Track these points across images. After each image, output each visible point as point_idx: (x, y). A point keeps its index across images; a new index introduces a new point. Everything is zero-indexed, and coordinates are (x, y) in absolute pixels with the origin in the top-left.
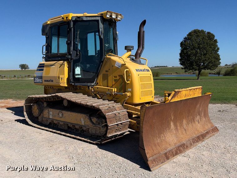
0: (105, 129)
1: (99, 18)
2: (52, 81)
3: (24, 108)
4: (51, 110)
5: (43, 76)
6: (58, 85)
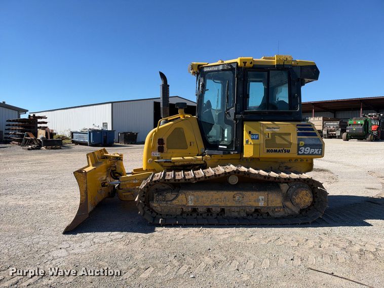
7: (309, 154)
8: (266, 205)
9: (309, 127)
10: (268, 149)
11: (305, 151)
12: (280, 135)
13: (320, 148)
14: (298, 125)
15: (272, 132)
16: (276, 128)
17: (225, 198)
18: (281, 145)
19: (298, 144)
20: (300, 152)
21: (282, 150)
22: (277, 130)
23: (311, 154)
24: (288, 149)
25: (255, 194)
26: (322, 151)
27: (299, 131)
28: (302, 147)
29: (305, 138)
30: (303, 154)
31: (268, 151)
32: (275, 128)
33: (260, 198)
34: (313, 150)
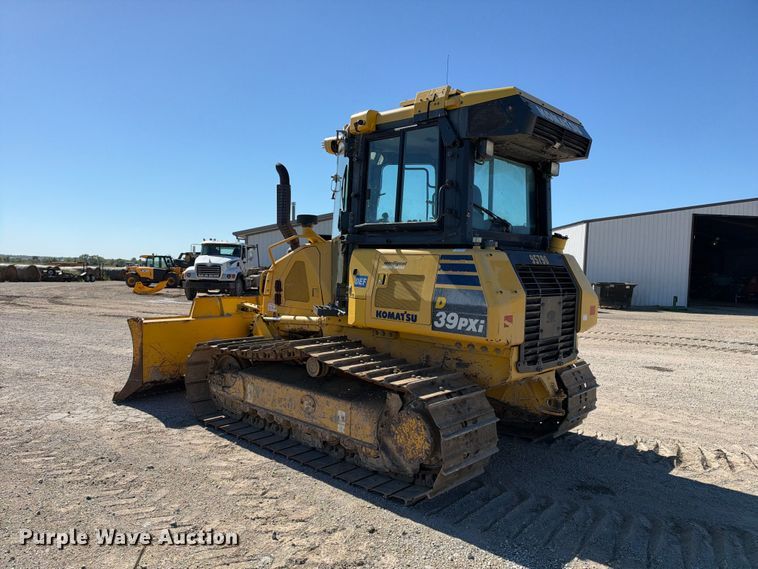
7: (455, 331)
8: (348, 434)
9: (467, 262)
10: (379, 309)
11: (446, 322)
12: (405, 279)
13: (481, 318)
14: (443, 257)
15: (390, 272)
16: (400, 264)
17: (290, 400)
18: (403, 303)
19: (434, 303)
20: (436, 323)
21: (402, 315)
22: (400, 269)
23: (459, 332)
24: (415, 313)
25: (333, 402)
26: (485, 325)
27: (442, 272)
28: (440, 310)
29: (451, 290)
30: (444, 329)
31: (378, 314)
32: (397, 264)
33: (341, 413)
34: (466, 320)
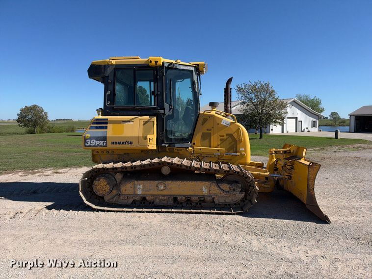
0: (243, 195)
1: (193, 69)
2: (131, 143)
3: (80, 186)
4: (140, 182)
5: (107, 136)
6: (145, 149)
